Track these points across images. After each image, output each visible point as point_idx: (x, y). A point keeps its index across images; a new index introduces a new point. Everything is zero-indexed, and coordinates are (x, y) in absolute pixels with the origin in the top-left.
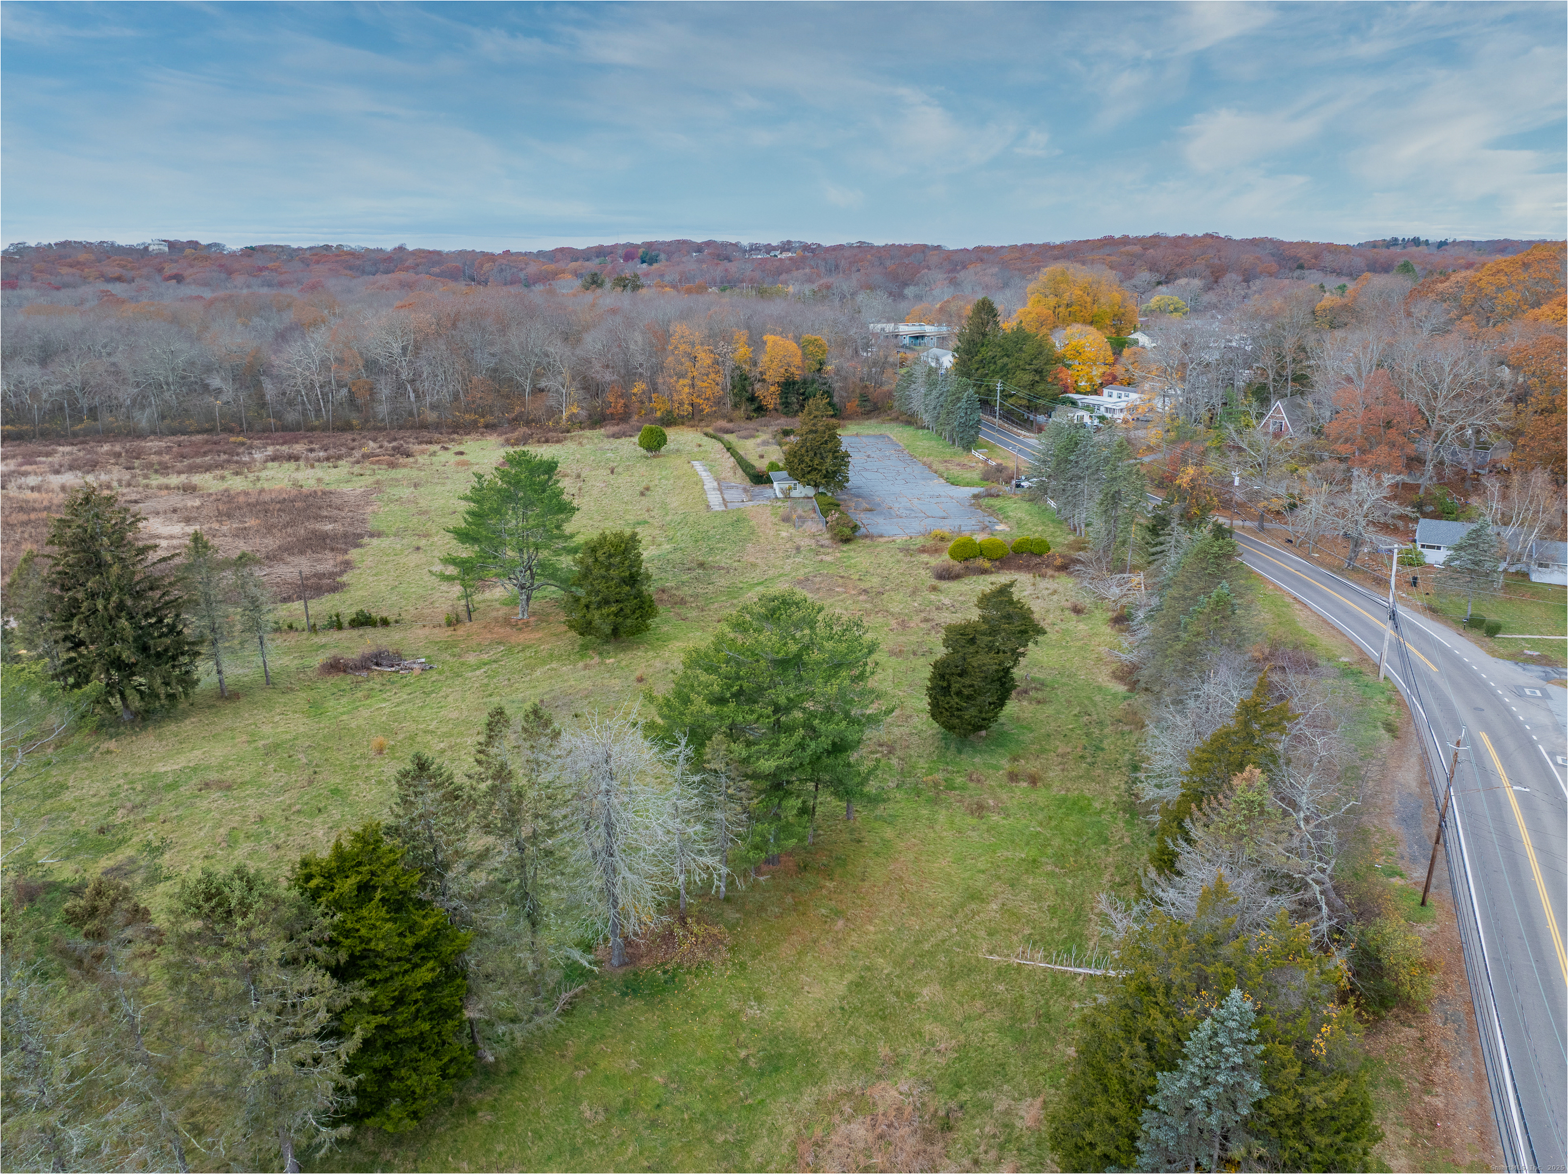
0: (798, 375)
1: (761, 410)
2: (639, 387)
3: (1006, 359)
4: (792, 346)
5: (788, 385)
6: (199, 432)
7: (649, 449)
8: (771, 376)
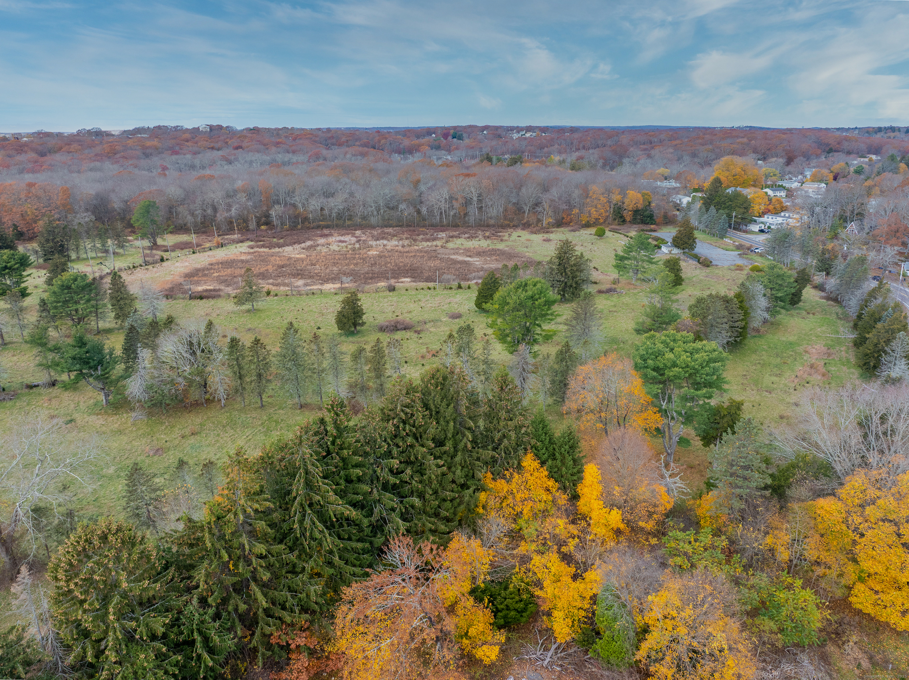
0: (640, 206)
1: (624, 221)
2: (576, 211)
3: (730, 203)
4: (639, 195)
5: (636, 212)
6: (397, 226)
7: (599, 236)
8: (630, 208)
